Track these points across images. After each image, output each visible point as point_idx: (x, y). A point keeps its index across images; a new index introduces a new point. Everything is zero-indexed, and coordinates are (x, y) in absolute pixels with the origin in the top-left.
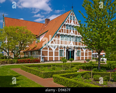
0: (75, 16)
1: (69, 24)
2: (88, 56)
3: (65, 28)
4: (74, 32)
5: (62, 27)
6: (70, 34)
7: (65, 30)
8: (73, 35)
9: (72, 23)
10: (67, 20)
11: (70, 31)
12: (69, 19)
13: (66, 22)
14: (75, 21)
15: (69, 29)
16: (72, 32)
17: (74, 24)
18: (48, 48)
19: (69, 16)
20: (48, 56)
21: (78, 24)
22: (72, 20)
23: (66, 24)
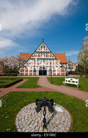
0: (45, 45)
1: (40, 51)
2: (61, 73)
3: (37, 54)
4: (44, 56)
5: (35, 54)
6: (42, 58)
7: (37, 55)
8: (44, 58)
9: (43, 50)
10: (38, 49)
11: (41, 56)
12: (40, 48)
13: (38, 50)
14: (46, 48)
15: (40, 55)
16: (43, 56)
17: (44, 51)
18: (25, 67)
19: (40, 46)
20: (25, 72)
21: (48, 50)
22: (43, 48)
23: (38, 51)
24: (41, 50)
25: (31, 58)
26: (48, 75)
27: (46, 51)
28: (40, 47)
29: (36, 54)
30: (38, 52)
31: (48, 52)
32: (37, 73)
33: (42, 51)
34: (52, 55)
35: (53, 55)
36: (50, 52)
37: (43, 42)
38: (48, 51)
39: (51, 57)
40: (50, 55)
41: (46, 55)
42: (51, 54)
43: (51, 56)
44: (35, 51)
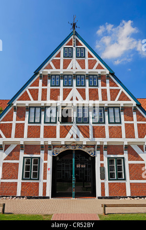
0: (84, 46)
1: (61, 71)
3: (45, 84)
4: (82, 93)
5: (36, 84)
6: (67, 102)
7: (44, 91)
8: (81, 102)
9: (74, 67)
10: (50, 62)
11: (66, 93)
12: (62, 58)
13: (50, 67)
14: (87, 59)
15: (61, 88)
16: (74, 92)
17: (80, 70)
19: (62, 50)
21: (99, 67)
23: (49, 72)
24: (65, 67)
25: (16, 103)
26: (103, 197)
27: (87, 71)
28: (59, 56)
29: (40, 87)
30: (50, 76)
31: (101, 77)
32: (41, 182)
33: (68, 69)
34: (120, 87)
35: (122, 89)
36: (108, 77)
37: (76, 34)
38: (99, 71)
39: (113, 99)
40: (108, 87)
41: (87, 88)
42: (112, 84)
43: (114, 93)
44: (36, 73)
